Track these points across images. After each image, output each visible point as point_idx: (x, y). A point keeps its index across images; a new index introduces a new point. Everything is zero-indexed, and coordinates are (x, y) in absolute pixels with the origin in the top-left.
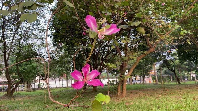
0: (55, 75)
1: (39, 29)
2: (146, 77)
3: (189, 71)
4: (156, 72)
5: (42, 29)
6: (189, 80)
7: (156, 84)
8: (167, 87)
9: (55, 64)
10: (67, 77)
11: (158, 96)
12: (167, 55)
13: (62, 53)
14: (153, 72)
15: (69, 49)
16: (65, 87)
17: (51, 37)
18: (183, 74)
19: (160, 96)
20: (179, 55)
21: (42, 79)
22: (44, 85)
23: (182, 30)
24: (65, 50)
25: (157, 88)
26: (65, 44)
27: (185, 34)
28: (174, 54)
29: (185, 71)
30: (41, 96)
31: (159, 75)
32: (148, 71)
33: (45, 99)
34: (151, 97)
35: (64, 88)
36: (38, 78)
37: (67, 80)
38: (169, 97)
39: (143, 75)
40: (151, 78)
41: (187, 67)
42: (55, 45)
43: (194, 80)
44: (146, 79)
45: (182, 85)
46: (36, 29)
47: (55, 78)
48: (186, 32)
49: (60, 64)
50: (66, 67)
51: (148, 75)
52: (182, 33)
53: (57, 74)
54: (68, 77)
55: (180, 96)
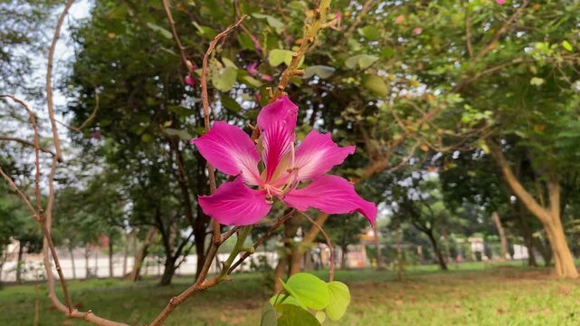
0: (71, 240)
1: (28, 86)
2: (350, 247)
3: (468, 233)
4: (379, 234)
5: (36, 87)
6: (466, 258)
7: (381, 269)
8: (412, 277)
9: (73, 204)
10: (111, 245)
11: (394, 304)
12: (410, 187)
13: (99, 169)
14: (371, 234)
15: (121, 154)
16: (104, 279)
17: (64, 114)
18: (451, 241)
19: (399, 303)
20: (445, 188)
21: (30, 252)
22: (32, 269)
23: (468, 111)
24: (108, 161)
25: (386, 281)
26: (110, 140)
27: (476, 120)
28: (430, 185)
29: (458, 232)
30: (22, 306)
31: (386, 243)
32: (357, 231)
33: (34, 315)
34: (374, 309)
35: (101, 282)
36: (13, 247)
37: (111, 253)
38: (428, 306)
39: (344, 242)
40: (364, 253)
41: (463, 222)
42: (78, 142)
43: (479, 258)
44: (350, 256)
45: (453, 272)
46: (18, 85)
47: (71, 247)
48: (479, 116)
49: (90, 202)
50: (111, 213)
51: (356, 242)
52: (466, 118)
53: (79, 236)
54: (115, 247)
55: (458, 303)
